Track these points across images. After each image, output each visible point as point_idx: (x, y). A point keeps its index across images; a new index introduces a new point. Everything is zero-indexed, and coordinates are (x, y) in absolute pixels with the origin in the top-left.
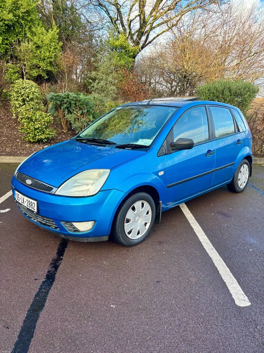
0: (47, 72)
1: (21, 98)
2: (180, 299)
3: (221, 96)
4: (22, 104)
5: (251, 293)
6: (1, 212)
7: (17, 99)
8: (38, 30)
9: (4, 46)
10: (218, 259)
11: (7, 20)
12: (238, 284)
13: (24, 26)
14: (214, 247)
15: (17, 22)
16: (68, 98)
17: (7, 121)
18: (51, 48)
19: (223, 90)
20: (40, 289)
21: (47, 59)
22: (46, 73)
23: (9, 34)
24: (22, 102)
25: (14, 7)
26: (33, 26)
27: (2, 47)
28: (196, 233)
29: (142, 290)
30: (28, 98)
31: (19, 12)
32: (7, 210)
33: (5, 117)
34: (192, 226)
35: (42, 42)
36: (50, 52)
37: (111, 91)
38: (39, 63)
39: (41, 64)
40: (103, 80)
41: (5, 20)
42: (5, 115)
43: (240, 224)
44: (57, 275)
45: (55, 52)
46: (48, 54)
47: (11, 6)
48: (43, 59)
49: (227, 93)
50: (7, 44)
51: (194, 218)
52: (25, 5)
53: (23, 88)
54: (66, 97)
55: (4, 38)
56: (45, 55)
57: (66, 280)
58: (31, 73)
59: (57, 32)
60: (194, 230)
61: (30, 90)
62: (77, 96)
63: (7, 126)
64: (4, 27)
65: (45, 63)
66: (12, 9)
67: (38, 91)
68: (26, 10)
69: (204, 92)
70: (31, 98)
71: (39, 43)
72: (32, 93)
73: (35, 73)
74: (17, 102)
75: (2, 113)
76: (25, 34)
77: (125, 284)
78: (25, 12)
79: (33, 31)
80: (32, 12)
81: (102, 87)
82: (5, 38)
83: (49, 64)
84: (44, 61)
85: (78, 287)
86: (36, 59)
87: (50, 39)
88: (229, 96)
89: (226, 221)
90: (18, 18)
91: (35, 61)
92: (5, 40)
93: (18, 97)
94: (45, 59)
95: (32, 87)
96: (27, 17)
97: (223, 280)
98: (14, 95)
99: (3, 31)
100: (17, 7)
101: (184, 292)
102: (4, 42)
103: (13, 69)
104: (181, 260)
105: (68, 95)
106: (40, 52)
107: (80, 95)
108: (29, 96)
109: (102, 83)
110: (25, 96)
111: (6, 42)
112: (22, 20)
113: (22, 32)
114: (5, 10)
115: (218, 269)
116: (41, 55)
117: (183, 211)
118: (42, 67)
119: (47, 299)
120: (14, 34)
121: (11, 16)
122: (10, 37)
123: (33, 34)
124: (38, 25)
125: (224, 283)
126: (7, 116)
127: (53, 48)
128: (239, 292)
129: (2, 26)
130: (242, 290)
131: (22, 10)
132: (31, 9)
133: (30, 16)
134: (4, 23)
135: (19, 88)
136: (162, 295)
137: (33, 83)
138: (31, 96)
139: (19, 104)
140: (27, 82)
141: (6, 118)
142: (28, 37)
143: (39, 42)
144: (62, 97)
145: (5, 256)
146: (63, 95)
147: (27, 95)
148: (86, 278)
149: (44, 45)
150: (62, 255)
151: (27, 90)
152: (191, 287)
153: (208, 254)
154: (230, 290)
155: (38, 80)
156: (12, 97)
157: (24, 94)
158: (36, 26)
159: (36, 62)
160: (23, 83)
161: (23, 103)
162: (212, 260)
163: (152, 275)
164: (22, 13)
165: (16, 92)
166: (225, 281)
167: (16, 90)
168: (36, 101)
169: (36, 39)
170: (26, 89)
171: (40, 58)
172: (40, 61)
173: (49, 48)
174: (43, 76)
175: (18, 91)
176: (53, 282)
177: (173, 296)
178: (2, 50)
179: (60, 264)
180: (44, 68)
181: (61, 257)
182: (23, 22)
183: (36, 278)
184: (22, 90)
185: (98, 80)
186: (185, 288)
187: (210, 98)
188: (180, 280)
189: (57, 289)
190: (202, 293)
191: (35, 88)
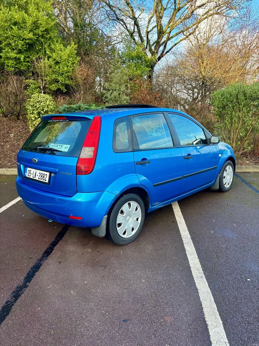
0: (65, 85)
1: (36, 111)
3: (235, 100)
4: (37, 117)
5: (237, 342)
7: (33, 113)
8: (56, 47)
9: (26, 63)
10: (205, 291)
11: (28, 39)
12: (223, 327)
13: (44, 44)
14: (205, 274)
15: (37, 40)
16: (80, 109)
17: (25, 134)
18: (69, 63)
19: (237, 94)
21: (66, 73)
22: (65, 87)
23: (31, 52)
24: (37, 115)
25: (34, 27)
26: (52, 43)
27: (24, 65)
28: (188, 256)
29: (103, 331)
30: (43, 111)
31: (39, 32)
33: (23, 130)
34: (186, 247)
35: (61, 58)
36: (67, 66)
37: (124, 100)
38: (58, 78)
39: (59, 79)
40: (116, 90)
41: (26, 40)
42: (24, 128)
43: (242, 245)
44: (14, 308)
45: (73, 66)
46: (66, 69)
47: (31, 26)
48: (62, 74)
49: (241, 97)
50: (28, 62)
51: (189, 236)
52: (44, 23)
53: (38, 102)
54: (78, 108)
55: (26, 56)
56: (64, 70)
57: (21, 314)
58: (50, 88)
59: (74, 48)
60: (186, 252)
61: (45, 104)
62: (88, 107)
63: (24, 138)
64: (25, 46)
65: (63, 78)
66: (32, 28)
67: (52, 103)
68: (45, 29)
70: (46, 111)
71: (58, 59)
72: (46, 106)
73: (54, 87)
74: (33, 115)
75: (21, 126)
76: (45, 51)
77: (86, 322)
78: (44, 30)
79: (52, 48)
80: (51, 30)
81: (115, 97)
82: (27, 56)
83: (67, 78)
84: (62, 76)
85: (31, 324)
86: (55, 74)
87: (69, 55)
88: (244, 100)
89: (226, 240)
90: (38, 36)
91: (54, 76)
92: (27, 58)
93: (34, 110)
94: (63, 74)
95: (47, 100)
96: (46, 35)
97: (206, 321)
98: (30, 109)
99: (25, 50)
100: (37, 26)
101: (153, 337)
102: (26, 60)
103: (34, 84)
104: (161, 290)
105: (80, 106)
106: (59, 68)
107: (92, 106)
108: (44, 109)
109: (115, 93)
110: (40, 109)
111: (27, 59)
112: (42, 38)
113: (42, 49)
114: (26, 30)
115: (203, 306)
116: (59, 70)
117: (179, 228)
118: (60, 81)
120: (35, 52)
121: (31, 35)
122: (31, 54)
123: (52, 50)
124: (57, 42)
125: (206, 325)
126: (26, 129)
127: (70, 63)
128: (222, 340)
129: (24, 45)
130: (226, 337)
131: (41, 29)
132: (50, 27)
133: (49, 34)
134: (25, 42)
135: (34, 102)
136: (125, 340)
137: (48, 97)
138: (46, 109)
139: (34, 117)
140: (42, 96)
141: (24, 131)
142: (48, 54)
143: (58, 58)
144: (75, 108)
146: (75, 107)
147: (42, 108)
148: (44, 312)
149: (62, 60)
150: (29, 281)
151: (42, 104)
152: (163, 330)
153: (195, 283)
154: (211, 337)
155: (56, 94)
156: (28, 110)
157: (39, 107)
158: (55, 43)
159: (55, 77)
160: (39, 97)
161: (39, 116)
162: (198, 292)
163: (122, 310)
164: (42, 31)
165: (32, 106)
166: (207, 323)
167: (32, 104)
168: (51, 113)
169: (54, 55)
170: (41, 103)
171: (59, 73)
172: (59, 75)
173: (67, 63)
174: (62, 89)
175: (34, 105)
176: (7, 316)
177: (137, 343)
178: (24, 68)
179: (23, 292)
180: (63, 82)
181: (28, 284)
182: (42, 40)
184: (37, 104)
185: (111, 91)
186: (155, 331)
187: (224, 103)
188: (152, 318)
189: (7, 326)
190: (175, 340)
191: (50, 101)
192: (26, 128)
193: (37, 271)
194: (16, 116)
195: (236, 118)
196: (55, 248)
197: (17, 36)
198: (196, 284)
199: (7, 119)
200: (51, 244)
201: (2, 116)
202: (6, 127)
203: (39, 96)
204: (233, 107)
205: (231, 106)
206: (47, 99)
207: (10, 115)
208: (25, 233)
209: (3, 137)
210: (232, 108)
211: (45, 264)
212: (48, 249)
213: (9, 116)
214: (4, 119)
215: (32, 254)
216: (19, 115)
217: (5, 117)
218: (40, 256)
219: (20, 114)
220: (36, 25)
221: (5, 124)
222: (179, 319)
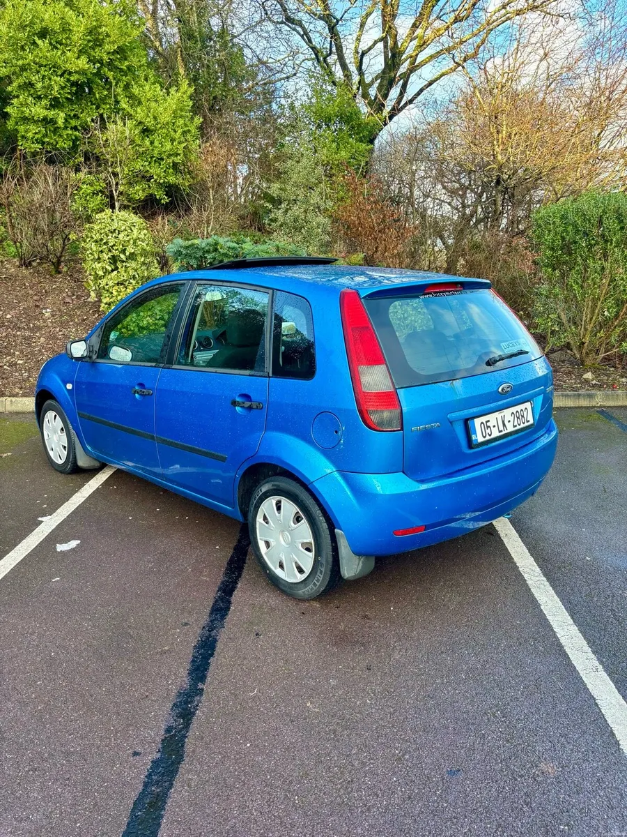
0: (166, 187)
1: (107, 254)
2: (517, 832)
3: (595, 232)
4: (110, 269)
6: (59, 550)
7: (99, 258)
8: (145, 92)
9: (70, 132)
10: (614, 702)
11: (76, 72)
13: (114, 84)
14: (601, 662)
15: (98, 74)
16: (216, 250)
17: (78, 308)
18: (175, 131)
19: (601, 216)
20: (146, 785)
21: (168, 157)
22: (166, 191)
23: (81, 105)
24: (110, 263)
25: (89, 41)
26: (133, 83)
27: (65, 137)
28: (548, 617)
29: (410, 798)
30: (125, 254)
31: (102, 54)
32: (74, 544)
33: (73, 300)
34: (536, 595)
35: (155, 118)
36: (173, 140)
37: (318, 227)
38: (148, 169)
39: (152, 171)
40: (298, 203)
41: (70, 74)
42: (73, 295)
44: (189, 744)
45: (186, 140)
46: (168, 146)
47: (83, 39)
48: (159, 159)
49: (611, 224)
50: (75, 128)
51: (538, 570)
52: (115, 34)
53: (111, 232)
54: (211, 248)
55: (70, 115)
56: (163, 150)
57: (212, 758)
58: (130, 193)
59: (189, 94)
60: (542, 607)
61: (128, 236)
62: (235, 245)
63: (76, 320)
64: (68, 89)
65: (162, 168)
66: (86, 45)
67: (145, 235)
68: (118, 47)
69: (551, 222)
70: (130, 253)
71: (149, 123)
72: (132, 242)
73: (139, 192)
74: (100, 265)
75: (67, 290)
76: (117, 102)
77: (365, 777)
78: (114, 50)
79: (134, 94)
80: (131, 51)
81: (296, 220)
82: (72, 115)
83: (171, 170)
84: (160, 164)
85: (243, 781)
86: (141, 159)
87: (174, 112)
88: (618, 230)
90: (99, 65)
91: (139, 165)
92: (71, 119)
93: (102, 252)
94: (162, 159)
95: (133, 228)
96: (120, 62)
98: (91, 249)
99: (67, 98)
100: (97, 40)
101: (525, 809)
102: (69, 123)
103: (91, 184)
104: (511, 701)
105: (216, 244)
106: (152, 143)
107: (244, 242)
108: (125, 249)
109: (296, 210)
110: (118, 249)
111: (73, 123)
112: (109, 70)
113: (110, 98)
114: (70, 50)
115: (618, 737)
116: (153, 150)
117: (508, 548)
118: (155, 177)
119: (162, 817)
120: (92, 104)
121: (83, 63)
122: (83, 110)
123: (135, 101)
124: (146, 79)
126: (79, 297)
127: (180, 131)
129: (65, 87)
131: (108, 47)
132: (129, 43)
133: (126, 59)
134: (68, 80)
135: (103, 231)
136: (466, 817)
137: (135, 218)
138: (130, 250)
139: (103, 269)
140: (121, 217)
141: (75, 302)
142: (124, 109)
143: (148, 119)
144: (203, 248)
145: (63, 678)
146: (203, 245)
147: (121, 247)
148: (261, 753)
149: (159, 126)
150: (202, 679)
151: (121, 236)
152: (544, 793)
153: (584, 684)
155: (148, 208)
156: (88, 252)
157: (114, 245)
158: (142, 82)
159: (142, 166)
160: (113, 220)
161: (113, 267)
162: (597, 705)
163: (437, 748)
164: (109, 53)
165: (97, 242)
167: (97, 237)
168: (143, 259)
169: (140, 113)
170: (119, 234)
171: (151, 158)
172: (150, 163)
173: (172, 132)
174: (158, 197)
175: (101, 240)
176: (179, 763)
177: (495, 823)
178: (65, 143)
179: (197, 706)
180: (161, 179)
181: (200, 686)
182: (110, 75)
183: (139, 749)
184: (110, 237)
185: (286, 203)
186: (527, 795)
187: (568, 238)
188: (512, 767)
189: (189, 786)
190: (578, 814)
191: (140, 229)
192: (79, 293)
193: (212, 655)
194: (53, 263)
195: (596, 274)
196: (233, 599)
197: (49, 65)
198: (588, 687)
199: (31, 271)
200: (220, 589)
201: (18, 263)
202: (31, 292)
203: (114, 217)
204: (590, 246)
205: (584, 245)
206: (133, 225)
207: (38, 261)
208: (149, 562)
209: (25, 318)
210: (586, 250)
211: (223, 637)
212: (216, 601)
213: (34, 264)
214: (25, 271)
215: (186, 614)
216: (59, 262)
217: (27, 266)
218: (205, 618)
219: (62, 259)
220: (95, 38)
221: (27, 284)
222: (574, 768)
